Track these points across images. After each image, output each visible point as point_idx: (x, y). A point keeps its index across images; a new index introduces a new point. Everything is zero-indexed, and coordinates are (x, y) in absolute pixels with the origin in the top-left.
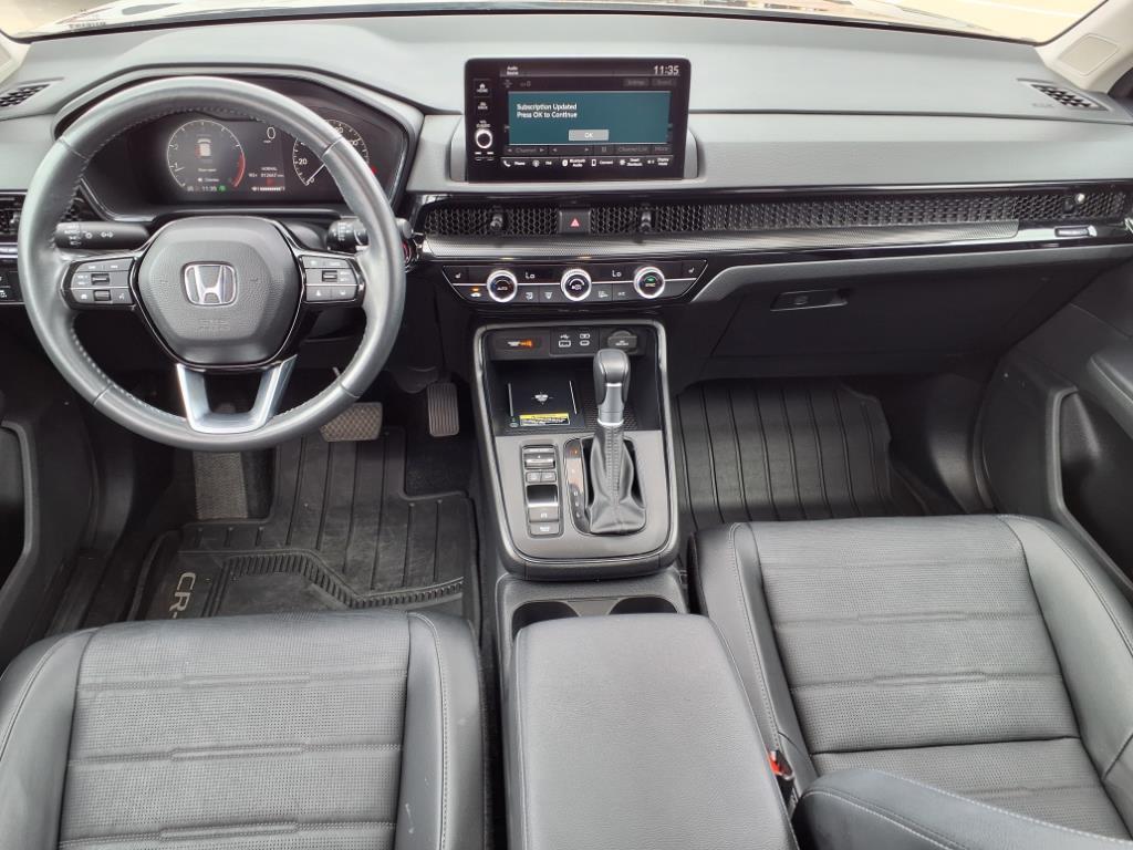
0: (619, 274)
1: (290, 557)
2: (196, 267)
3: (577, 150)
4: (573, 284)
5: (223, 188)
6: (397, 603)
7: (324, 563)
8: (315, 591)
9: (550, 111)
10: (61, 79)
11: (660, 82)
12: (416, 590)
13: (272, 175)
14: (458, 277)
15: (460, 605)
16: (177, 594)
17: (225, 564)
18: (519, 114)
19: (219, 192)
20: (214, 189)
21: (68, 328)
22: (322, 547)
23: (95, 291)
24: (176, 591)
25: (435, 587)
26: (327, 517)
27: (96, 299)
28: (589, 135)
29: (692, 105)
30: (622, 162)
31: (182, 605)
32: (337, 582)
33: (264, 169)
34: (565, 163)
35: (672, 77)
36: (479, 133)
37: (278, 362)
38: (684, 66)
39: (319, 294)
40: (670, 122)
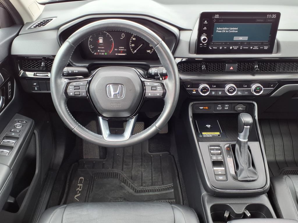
0: (246, 86)
1: (114, 173)
2: (111, 85)
3: (236, 43)
4: (230, 89)
5: (106, 54)
6: (151, 191)
7: (125, 175)
8: (123, 185)
9: (228, 30)
10: (56, 17)
11: (268, 20)
12: (157, 187)
13: (122, 50)
14: (189, 86)
15: (173, 193)
16: (78, 185)
17: (93, 175)
18: (217, 31)
19: (104, 55)
20: (103, 54)
21: (65, 105)
22: (124, 170)
23: (75, 92)
24: (78, 184)
25: (163, 187)
26: (125, 159)
27: (75, 95)
28: (241, 38)
29: (279, 28)
30: (251, 48)
31: (80, 188)
32: (130, 182)
33: (120, 48)
34: (231, 48)
35: (273, 18)
36: (202, 38)
37: (133, 117)
38: (278, 15)
39: (150, 94)
40: (270, 34)
